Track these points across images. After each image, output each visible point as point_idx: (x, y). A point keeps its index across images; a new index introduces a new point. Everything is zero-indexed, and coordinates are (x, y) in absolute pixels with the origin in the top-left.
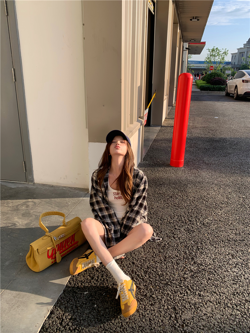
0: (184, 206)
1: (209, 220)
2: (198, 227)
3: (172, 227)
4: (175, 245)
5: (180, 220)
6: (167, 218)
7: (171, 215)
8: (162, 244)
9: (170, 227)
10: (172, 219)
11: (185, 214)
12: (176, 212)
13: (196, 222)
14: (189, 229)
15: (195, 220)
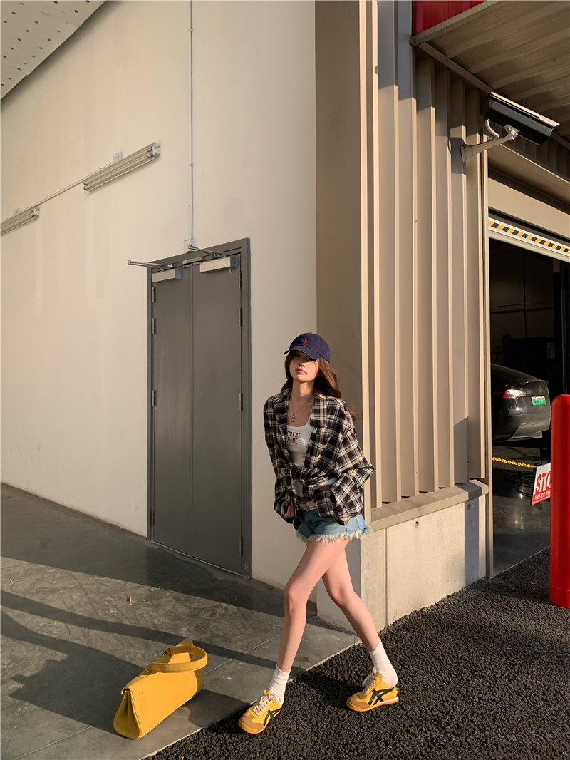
0: (480, 699)
1: (507, 740)
2: (464, 743)
3: (404, 725)
5: (435, 720)
7: (428, 706)
8: (353, 745)
9: (399, 725)
10: (421, 712)
11: (462, 714)
12: (446, 704)
13: (470, 735)
14: (437, 741)
15: (470, 730)
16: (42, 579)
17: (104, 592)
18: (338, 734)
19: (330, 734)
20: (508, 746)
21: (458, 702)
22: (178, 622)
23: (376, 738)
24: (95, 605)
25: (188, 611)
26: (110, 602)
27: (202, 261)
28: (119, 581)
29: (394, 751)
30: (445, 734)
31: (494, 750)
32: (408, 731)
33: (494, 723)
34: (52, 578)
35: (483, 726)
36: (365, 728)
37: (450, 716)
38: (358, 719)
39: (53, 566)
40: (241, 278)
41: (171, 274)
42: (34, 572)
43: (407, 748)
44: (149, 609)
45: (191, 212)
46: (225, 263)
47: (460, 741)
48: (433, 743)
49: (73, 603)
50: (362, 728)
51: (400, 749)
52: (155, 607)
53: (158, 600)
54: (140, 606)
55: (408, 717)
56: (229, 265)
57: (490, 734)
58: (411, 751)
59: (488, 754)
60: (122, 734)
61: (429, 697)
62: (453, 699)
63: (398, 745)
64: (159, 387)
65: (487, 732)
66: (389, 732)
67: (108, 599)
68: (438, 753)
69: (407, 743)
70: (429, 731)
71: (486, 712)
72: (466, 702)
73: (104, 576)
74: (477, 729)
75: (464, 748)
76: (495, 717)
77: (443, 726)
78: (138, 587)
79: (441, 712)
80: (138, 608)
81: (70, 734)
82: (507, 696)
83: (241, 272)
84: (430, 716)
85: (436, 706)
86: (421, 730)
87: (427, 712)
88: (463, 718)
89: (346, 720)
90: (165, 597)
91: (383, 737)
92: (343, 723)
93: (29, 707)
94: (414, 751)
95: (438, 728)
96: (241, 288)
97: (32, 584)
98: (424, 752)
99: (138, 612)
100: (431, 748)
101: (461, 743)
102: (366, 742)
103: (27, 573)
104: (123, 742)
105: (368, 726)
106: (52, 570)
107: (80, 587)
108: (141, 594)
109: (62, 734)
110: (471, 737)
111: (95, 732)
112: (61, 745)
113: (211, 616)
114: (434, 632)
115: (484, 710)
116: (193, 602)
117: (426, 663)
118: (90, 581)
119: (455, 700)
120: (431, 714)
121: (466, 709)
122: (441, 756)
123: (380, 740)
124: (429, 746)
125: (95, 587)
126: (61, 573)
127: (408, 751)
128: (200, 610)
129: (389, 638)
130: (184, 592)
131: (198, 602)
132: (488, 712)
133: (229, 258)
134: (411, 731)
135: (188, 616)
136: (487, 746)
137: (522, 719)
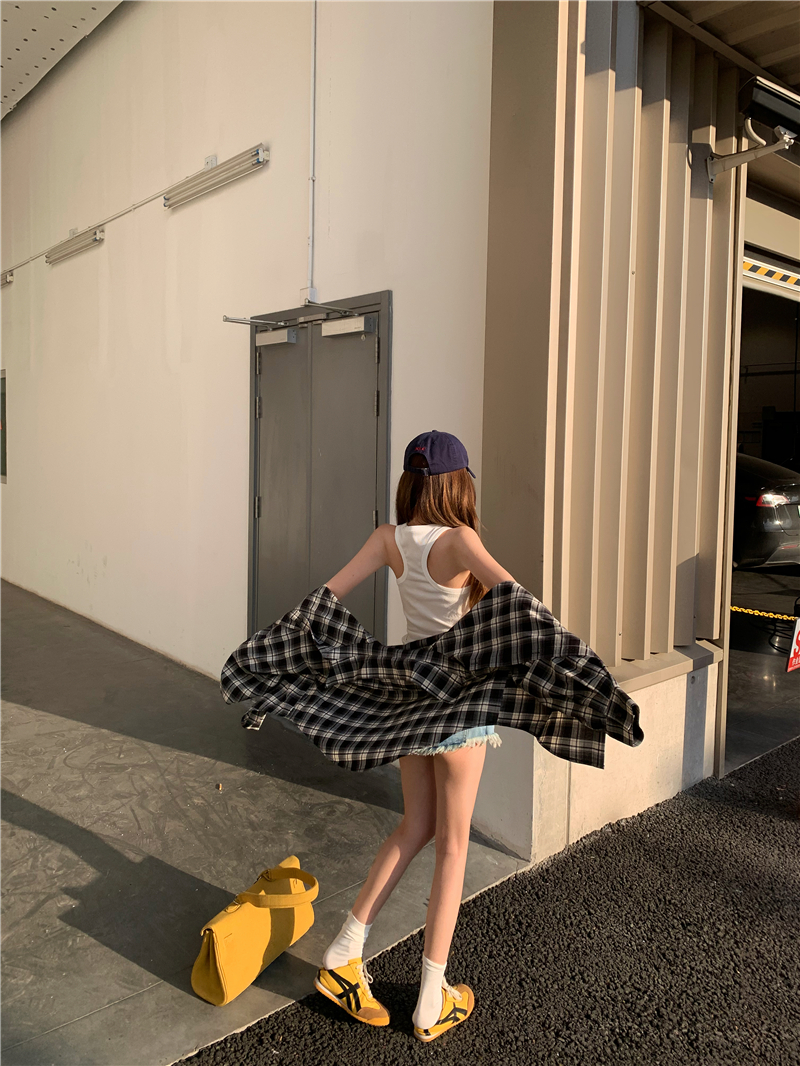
0: (692, 969)
1: (727, 1039)
2: (666, 1040)
3: (584, 1007)
4: (540, 1054)
5: (627, 1001)
6: (596, 980)
7: (619, 977)
8: (511, 1034)
9: (577, 1006)
10: (608, 987)
11: (666, 993)
12: (644, 976)
13: (674, 1028)
14: (627, 1034)
15: (675, 1020)
16: (105, 750)
17: (186, 775)
18: (492, 1014)
19: (480, 1015)
20: (727, 1048)
21: (662, 972)
22: (283, 821)
23: (543, 1025)
24: (173, 791)
25: (297, 806)
26: (192, 787)
27: (325, 320)
28: (206, 758)
29: (566, 1046)
30: (640, 1025)
31: (706, 1054)
32: (588, 1017)
33: (709, 1011)
34: (118, 749)
35: (694, 1014)
36: (530, 1008)
37: (649, 996)
38: (520, 993)
39: (121, 731)
40: (379, 347)
41: (281, 337)
42: (94, 740)
43: (585, 1043)
44: (245, 800)
45: (310, 248)
46: (356, 324)
47: (660, 1036)
48: (622, 1038)
49: (145, 787)
50: (524, 1007)
51: (576, 1044)
52: (254, 798)
53: (257, 789)
54: (234, 796)
55: (589, 993)
56: (362, 329)
57: (703, 1027)
58: (590, 1048)
59: (698, 1059)
60: (201, 995)
61: (621, 961)
62: (655, 966)
63: (573, 1037)
64: (264, 492)
65: (699, 1025)
66: (562, 1016)
67: (191, 784)
68: (628, 1054)
69: (586, 1036)
70: (618, 1018)
71: (699, 993)
72: (672, 972)
73: (186, 750)
74: (684, 1018)
75: (665, 1048)
76: (712, 1001)
77: (637, 1011)
78: (232, 770)
79: (635, 988)
80: (230, 799)
81: (135, 991)
82: (731, 967)
83: (379, 339)
84: (620, 994)
85: (630, 977)
86: (607, 1016)
87: (617, 988)
88: (667, 1000)
89: (503, 994)
90: (268, 786)
91: (553, 1023)
92: (499, 999)
93: (83, 940)
94: (595, 1049)
95: (630, 1014)
96: (378, 362)
97: (92, 757)
98: (608, 1051)
99: (231, 803)
100: (618, 1045)
101: (661, 1039)
102: (529, 1031)
103: (86, 741)
104: (203, 1008)
105: (533, 1006)
106: (119, 738)
107: (154, 766)
108: (235, 780)
109: (124, 990)
110: (676, 1032)
111: (168, 990)
112: (122, 1007)
113: (328, 815)
114: (634, 858)
115: (696, 990)
116: (304, 794)
117: (619, 907)
118: (169, 756)
119: (657, 969)
120: (622, 991)
121: (671, 987)
122: (632, 1058)
123: (549, 1027)
124: (616, 1042)
125: (174, 766)
126: (130, 743)
127: (586, 1047)
128: (313, 806)
129: (570, 864)
130: (292, 781)
131: (312, 795)
132: (703, 993)
133: (362, 319)
134: (593, 1016)
135: (296, 812)
136: (697, 1047)
137: (750, 1007)
